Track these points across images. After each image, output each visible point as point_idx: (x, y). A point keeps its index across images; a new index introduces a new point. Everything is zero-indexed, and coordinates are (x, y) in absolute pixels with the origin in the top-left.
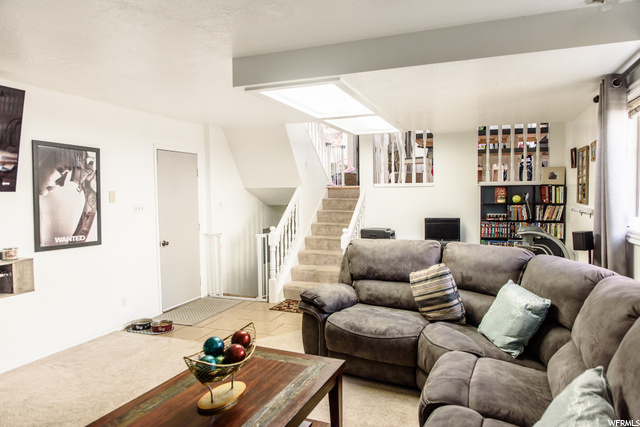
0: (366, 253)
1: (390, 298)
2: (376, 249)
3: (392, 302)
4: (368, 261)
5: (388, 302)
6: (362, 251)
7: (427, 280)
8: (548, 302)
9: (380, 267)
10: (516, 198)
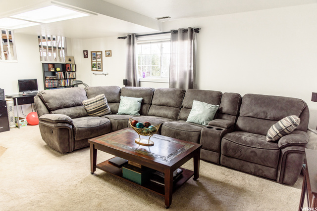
0: (57, 96)
1: (76, 114)
2: (62, 94)
3: (77, 115)
4: (60, 99)
5: (76, 116)
6: (54, 96)
7: (97, 101)
8: (141, 99)
9: (67, 101)
10: (58, 69)
